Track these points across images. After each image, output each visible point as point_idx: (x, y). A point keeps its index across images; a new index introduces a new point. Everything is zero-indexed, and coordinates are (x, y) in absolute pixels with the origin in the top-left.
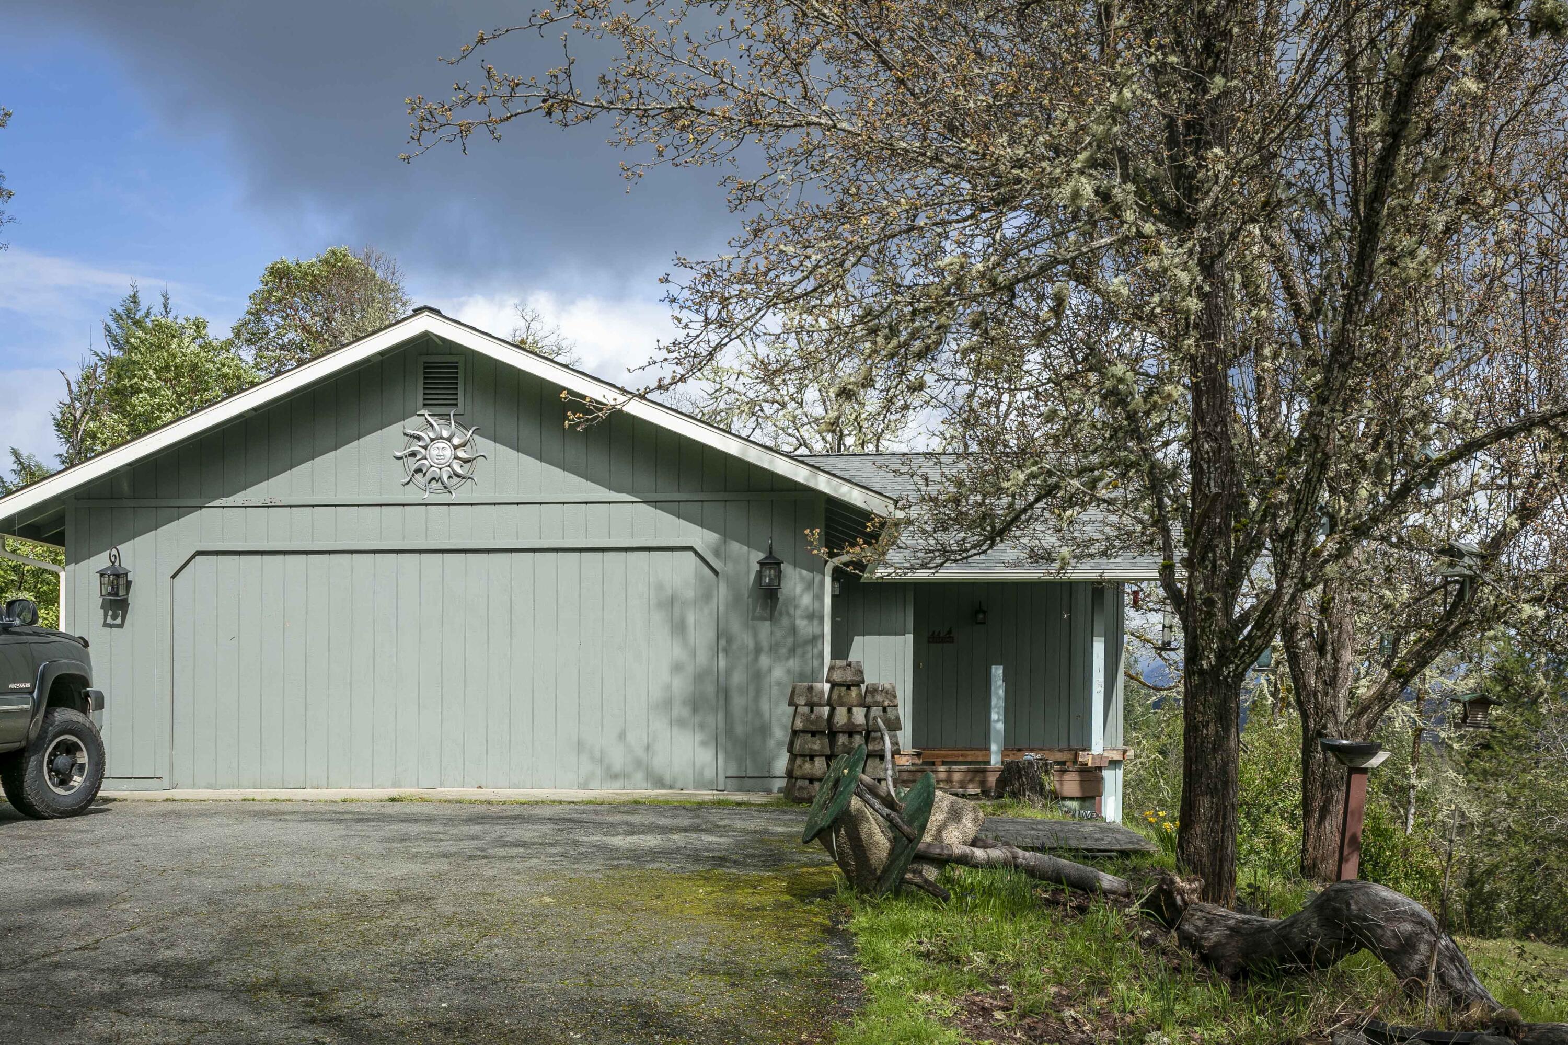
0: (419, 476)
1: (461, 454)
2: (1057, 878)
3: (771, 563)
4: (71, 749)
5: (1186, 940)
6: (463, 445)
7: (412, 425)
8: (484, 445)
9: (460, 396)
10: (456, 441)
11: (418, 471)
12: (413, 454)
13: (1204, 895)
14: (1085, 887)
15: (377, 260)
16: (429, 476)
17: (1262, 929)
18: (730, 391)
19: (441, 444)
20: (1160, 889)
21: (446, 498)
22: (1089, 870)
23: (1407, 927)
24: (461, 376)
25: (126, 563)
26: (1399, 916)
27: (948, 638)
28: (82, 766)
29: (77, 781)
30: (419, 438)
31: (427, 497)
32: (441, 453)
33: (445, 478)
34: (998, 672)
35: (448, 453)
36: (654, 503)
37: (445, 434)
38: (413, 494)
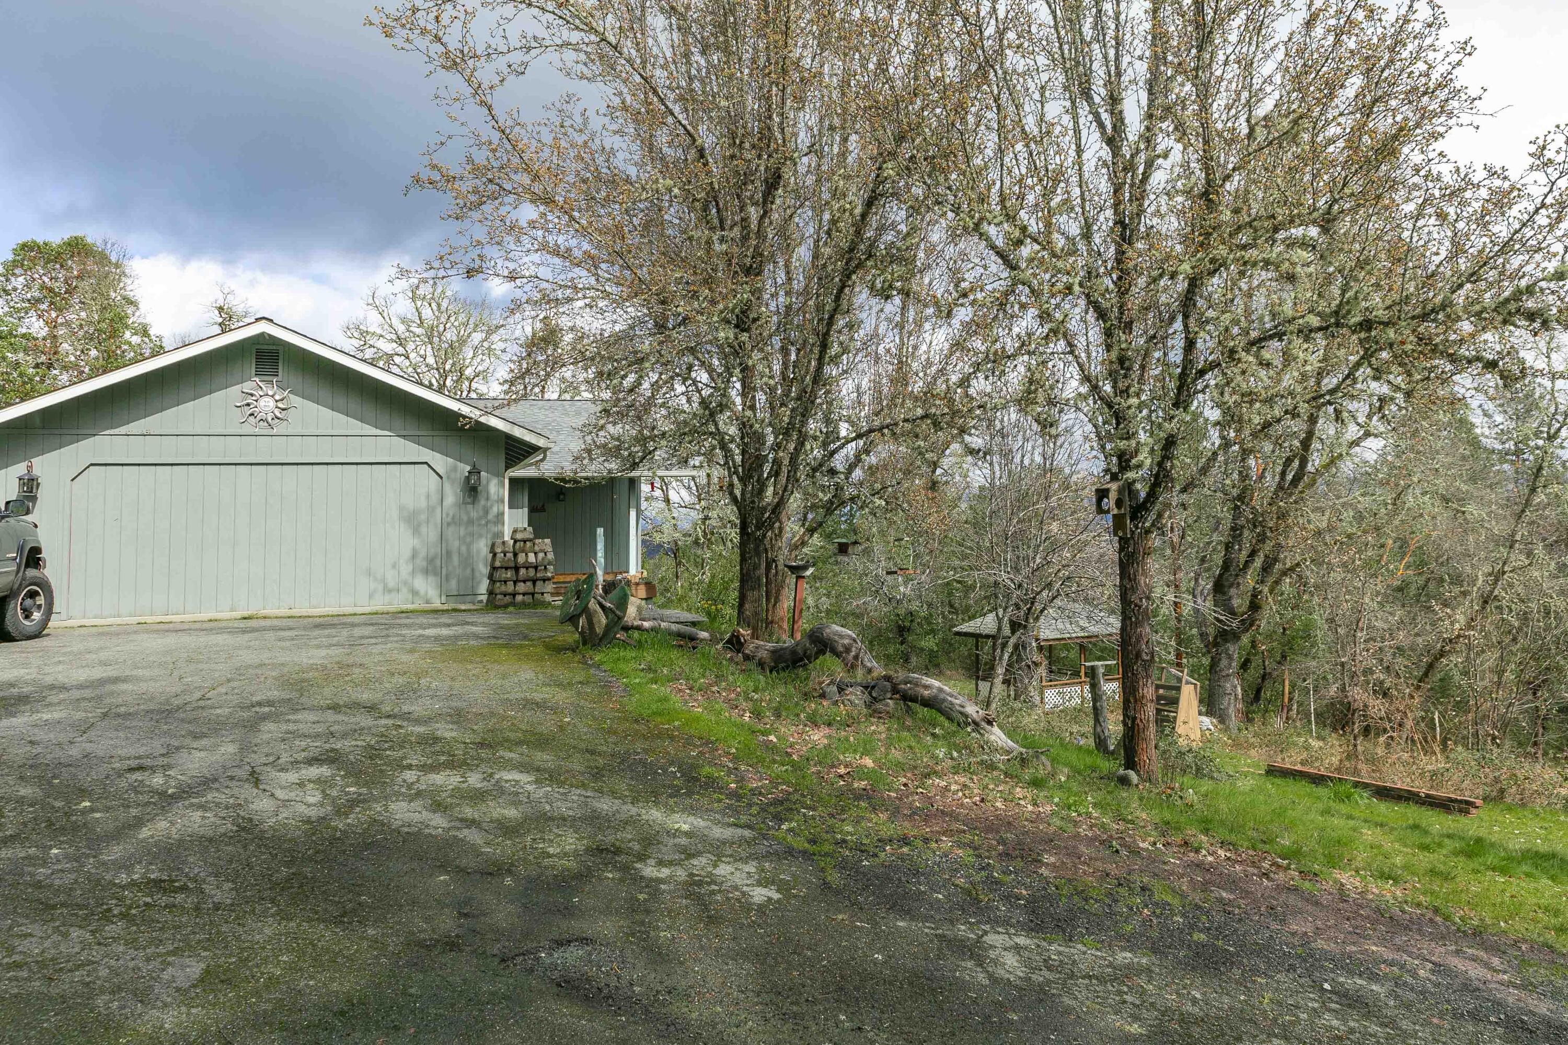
0: (252, 418)
1: (280, 405)
2: (680, 635)
3: (475, 471)
4: (33, 595)
5: (747, 658)
6: (282, 400)
7: (248, 386)
8: (296, 400)
9: (280, 371)
10: (277, 397)
11: (252, 415)
12: (248, 405)
13: (753, 637)
14: (692, 638)
15: (113, 245)
16: (258, 418)
17: (782, 649)
18: (371, 346)
19: (267, 399)
20: (733, 635)
21: (270, 432)
22: (694, 630)
23: (846, 641)
24: (281, 357)
25: (36, 472)
26: (841, 636)
27: (543, 509)
28: (39, 606)
29: (37, 615)
30: (252, 395)
31: (257, 431)
32: (266, 405)
33: (270, 420)
34: (600, 531)
35: (272, 404)
36: (404, 437)
37: (270, 393)
38: (247, 429)
